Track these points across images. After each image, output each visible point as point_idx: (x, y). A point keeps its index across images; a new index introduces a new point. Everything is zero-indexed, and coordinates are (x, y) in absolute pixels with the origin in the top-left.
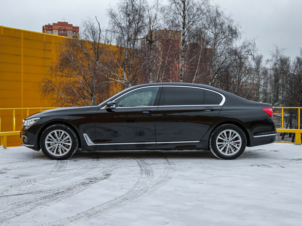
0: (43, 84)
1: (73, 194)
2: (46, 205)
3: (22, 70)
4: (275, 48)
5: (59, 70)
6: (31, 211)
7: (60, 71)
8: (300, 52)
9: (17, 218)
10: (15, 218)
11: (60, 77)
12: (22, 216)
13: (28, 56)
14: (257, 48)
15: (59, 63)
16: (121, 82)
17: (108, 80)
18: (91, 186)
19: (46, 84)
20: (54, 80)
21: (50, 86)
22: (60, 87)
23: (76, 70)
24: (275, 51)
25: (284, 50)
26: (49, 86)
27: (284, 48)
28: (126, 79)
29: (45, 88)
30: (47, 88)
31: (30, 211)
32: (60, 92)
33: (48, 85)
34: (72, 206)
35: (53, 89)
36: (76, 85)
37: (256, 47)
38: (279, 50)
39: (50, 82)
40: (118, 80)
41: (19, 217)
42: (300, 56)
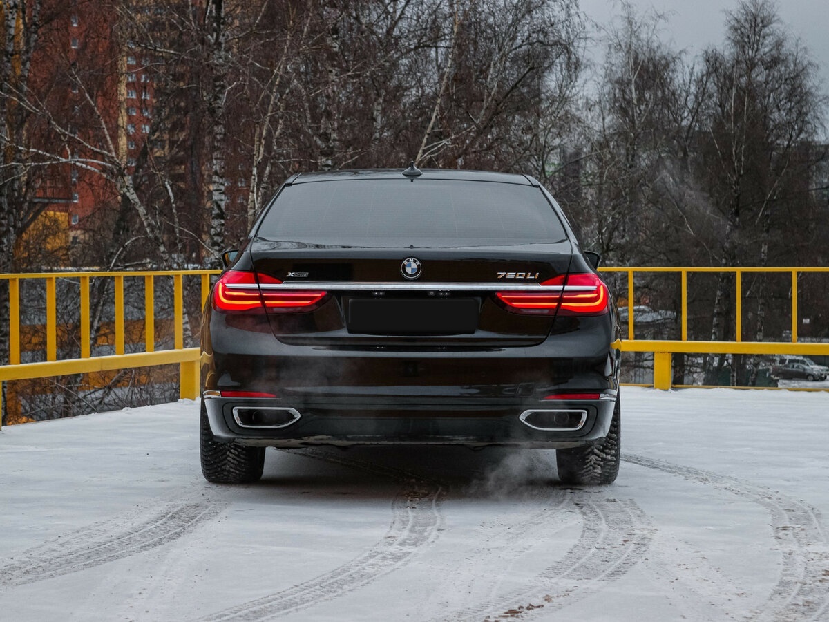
8: (727, 28)
24: (620, 25)
25: (661, 21)
27: (660, 13)
28: (114, 154)
38: (637, 18)
42: (727, 50)
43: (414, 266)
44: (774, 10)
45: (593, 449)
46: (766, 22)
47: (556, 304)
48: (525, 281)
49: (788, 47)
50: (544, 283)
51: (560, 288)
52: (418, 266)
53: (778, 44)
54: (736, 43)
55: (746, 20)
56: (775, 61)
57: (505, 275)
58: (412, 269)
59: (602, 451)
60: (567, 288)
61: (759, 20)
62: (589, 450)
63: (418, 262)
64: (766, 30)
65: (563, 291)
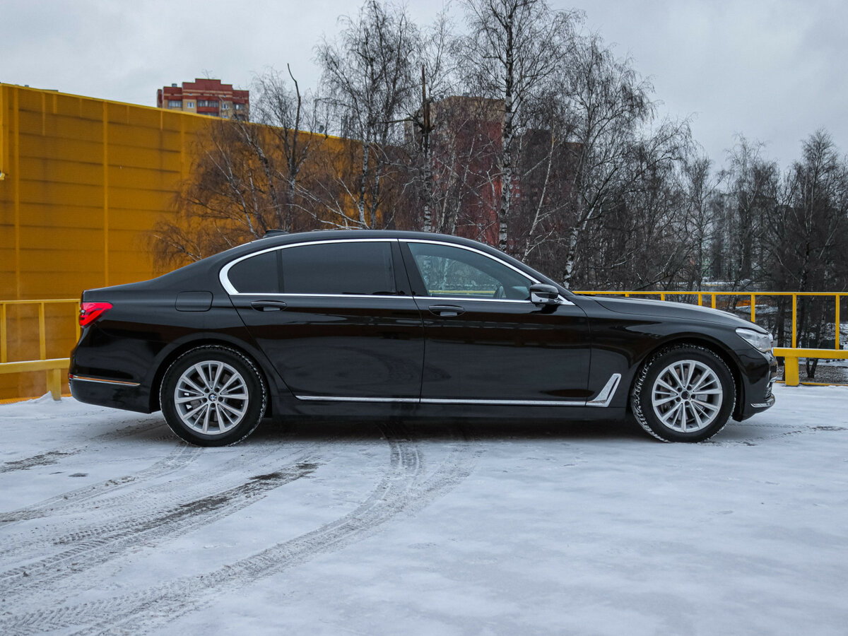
0: (157, 237)
1: (217, 516)
2: (150, 545)
3: (106, 201)
4: (738, 141)
5: (197, 201)
6: (111, 558)
7: (199, 204)
8: (803, 150)
9: (73, 578)
10: (70, 578)
11: (200, 219)
12: (87, 572)
13: (119, 166)
14: (694, 142)
15: (197, 183)
17: (318, 225)
18: (265, 496)
19: (165, 236)
20: (184, 225)
21: (174, 240)
22: (199, 244)
23: (241, 201)
24: (739, 149)
25: (762, 147)
26: (172, 241)
27: (761, 142)
28: (365, 224)
29: (162, 246)
30: (168, 246)
31: (107, 560)
32: (198, 256)
33: (169, 239)
34: (212, 546)
35: (183, 248)
36: (241, 239)
37: (693, 139)
38: (749, 145)
39: (175, 230)
40: (344, 225)
41: (82, 573)
42: (803, 162)
44: (830, 139)
46: (825, 146)
49: (839, 160)
53: (834, 158)
54: (809, 159)
55: (814, 146)
56: (833, 168)
61: (821, 145)
64: (826, 151)
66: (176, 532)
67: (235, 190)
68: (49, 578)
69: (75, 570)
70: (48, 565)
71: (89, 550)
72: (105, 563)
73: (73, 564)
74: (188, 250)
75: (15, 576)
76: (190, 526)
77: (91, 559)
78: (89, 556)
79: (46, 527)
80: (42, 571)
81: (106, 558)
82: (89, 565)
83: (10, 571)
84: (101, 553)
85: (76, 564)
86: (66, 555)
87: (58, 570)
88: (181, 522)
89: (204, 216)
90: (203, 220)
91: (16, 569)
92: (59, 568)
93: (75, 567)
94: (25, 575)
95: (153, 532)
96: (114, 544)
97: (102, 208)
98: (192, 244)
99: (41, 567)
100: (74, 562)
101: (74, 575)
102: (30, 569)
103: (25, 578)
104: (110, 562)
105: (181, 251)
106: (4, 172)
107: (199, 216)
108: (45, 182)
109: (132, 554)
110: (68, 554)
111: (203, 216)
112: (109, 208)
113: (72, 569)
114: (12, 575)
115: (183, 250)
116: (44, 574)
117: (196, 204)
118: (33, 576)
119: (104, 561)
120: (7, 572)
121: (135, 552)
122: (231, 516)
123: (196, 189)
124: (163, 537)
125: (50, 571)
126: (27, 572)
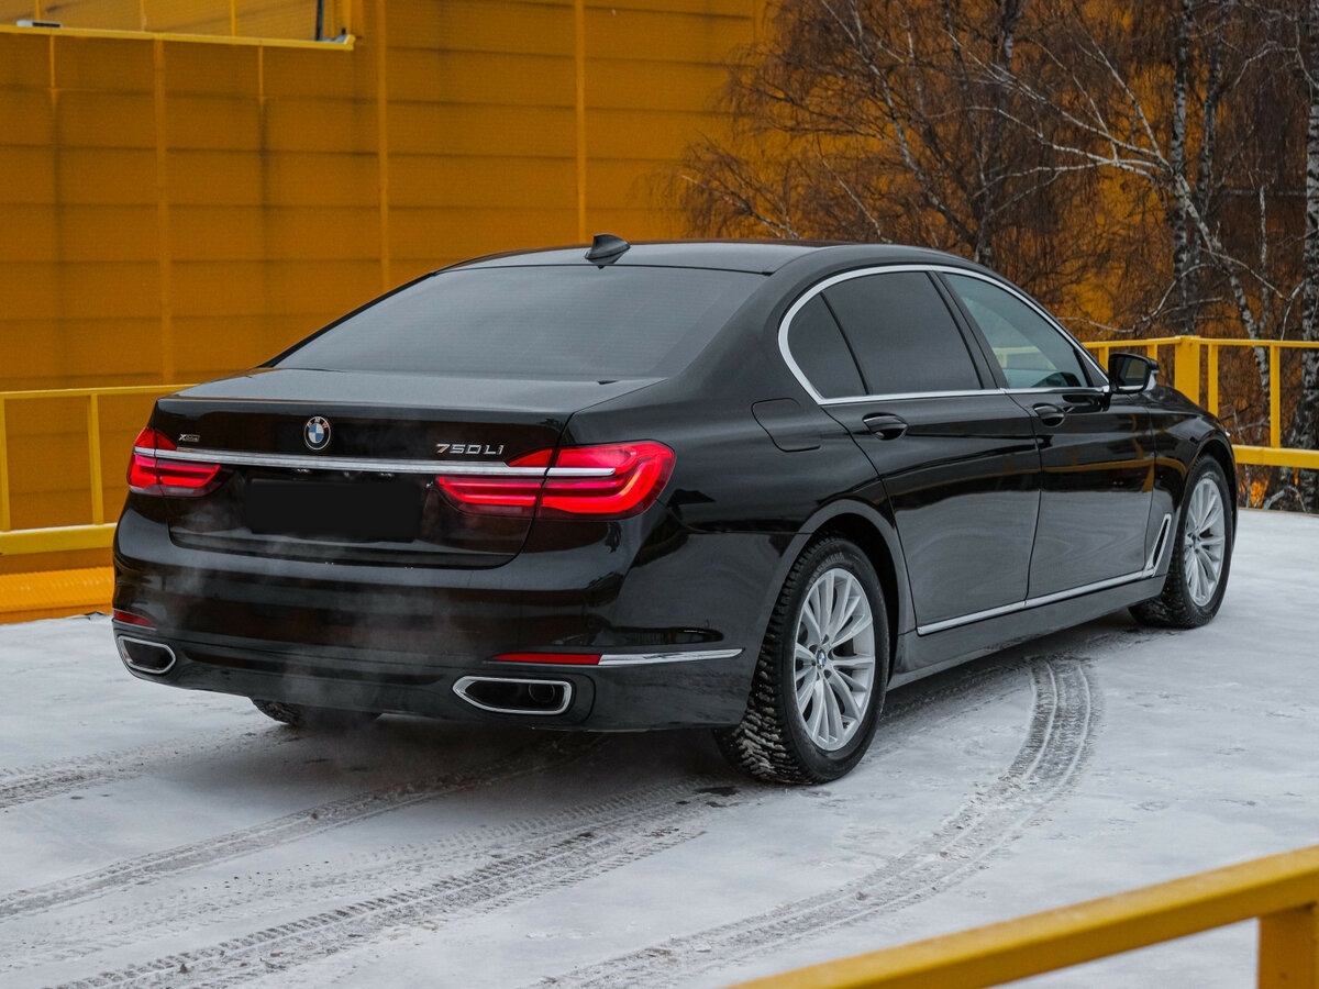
0: (688, 178)
1: (586, 873)
2: (426, 925)
3: (581, 94)
5: (781, 95)
6: (344, 947)
7: (786, 100)
9: (263, 983)
10: (259, 980)
11: (788, 135)
12: (292, 971)
13: (610, 9)
15: (780, 52)
16: (1125, 167)
17: (1046, 156)
18: (703, 833)
19: (707, 177)
20: (747, 150)
21: (726, 188)
22: (784, 198)
23: (875, 93)
26: (722, 189)
28: (1158, 153)
29: (700, 201)
30: (712, 200)
31: (336, 950)
32: (784, 224)
33: (715, 184)
34: (544, 935)
35: (749, 208)
36: (882, 184)
39: (729, 163)
40: (1108, 155)
41: (281, 973)
43: (320, 429)
45: (743, 730)
47: (534, 498)
48: (482, 458)
50: (514, 463)
51: (540, 471)
52: (326, 430)
57: (449, 449)
58: (317, 435)
59: (757, 734)
60: (554, 471)
62: (738, 731)
63: (327, 424)
65: (545, 477)
66: (491, 900)
67: (867, 65)
68: (223, 978)
69: (273, 966)
70: (229, 953)
71: (314, 929)
72: (331, 957)
73: (273, 955)
74: (760, 211)
75: (164, 972)
76: (523, 890)
77: (309, 947)
78: (308, 940)
79: (254, 876)
80: (215, 965)
81: (336, 944)
82: (301, 957)
83: (160, 961)
84: (332, 936)
85: (277, 955)
86: (269, 936)
87: (243, 965)
88: (509, 880)
89: (796, 130)
90: (792, 139)
91: (171, 957)
92: (245, 960)
93: (276, 961)
94: (184, 970)
95: (448, 898)
96: (364, 919)
97: (572, 108)
98: (769, 196)
99: (217, 957)
100: (276, 951)
101: (267, 976)
102: (196, 959)
103: (181, 975)
104: (342, 955)
105: (740, 212)
106: (352, 33)
107: (785, 129)
108: (444, 51)
109: (387, 942)
110: (273, 934)
111: (792, 129)
112: (587, 109)
113: (267, 964)
114: (160, 968)
115: (748, 210)
116: (216, 969)
117: (781, 99)
118: (194, 974)
119: (329, 952)
120: (155, 963)
121: (394, 937)
122: (612, 873)
123: (776, 65)
124: (461, 910)
125: (229, 966)
126: (188, 966)
